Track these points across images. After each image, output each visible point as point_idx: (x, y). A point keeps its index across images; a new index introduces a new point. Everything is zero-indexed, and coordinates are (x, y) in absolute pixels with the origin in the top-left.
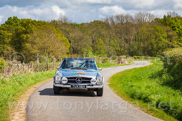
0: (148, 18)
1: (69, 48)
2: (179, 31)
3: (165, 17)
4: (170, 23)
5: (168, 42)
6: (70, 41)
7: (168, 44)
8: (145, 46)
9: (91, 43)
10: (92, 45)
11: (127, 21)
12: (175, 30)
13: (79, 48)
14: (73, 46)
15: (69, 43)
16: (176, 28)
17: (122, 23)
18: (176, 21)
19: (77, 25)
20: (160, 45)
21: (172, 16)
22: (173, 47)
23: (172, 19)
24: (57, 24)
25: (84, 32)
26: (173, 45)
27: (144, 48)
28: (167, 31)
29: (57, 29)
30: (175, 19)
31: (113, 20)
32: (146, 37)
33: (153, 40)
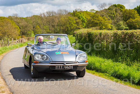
0: (64, 12)
1: (20, 32)
2: (82, 19)
3: (74, 11)
4: (77, 15)
5: (76, 26)
6: (20, 28)
7: (77, 27)
8: (64, 29)
9: (32, 29)
10: (33, 30)
11: (53, 15)
12: (80, 19)
13: (26, 32)
14: (22, 31)
15: (19, 29)
16: (81, 17)
17: (50, 16)
18: (80, 14)
19: (24, 18)
20: (72, 28)
21: (78, 11)
22: (79, 29)
23: (78, 12)
24: (12, 18)
25: (28, 22)
26: (80, 27)
27: (63, 30)
28: (76, 20)
29: (12, 21)
30: (80, 12)
31: (44, 15)
32: (64, 23)
33: (68, 25)
